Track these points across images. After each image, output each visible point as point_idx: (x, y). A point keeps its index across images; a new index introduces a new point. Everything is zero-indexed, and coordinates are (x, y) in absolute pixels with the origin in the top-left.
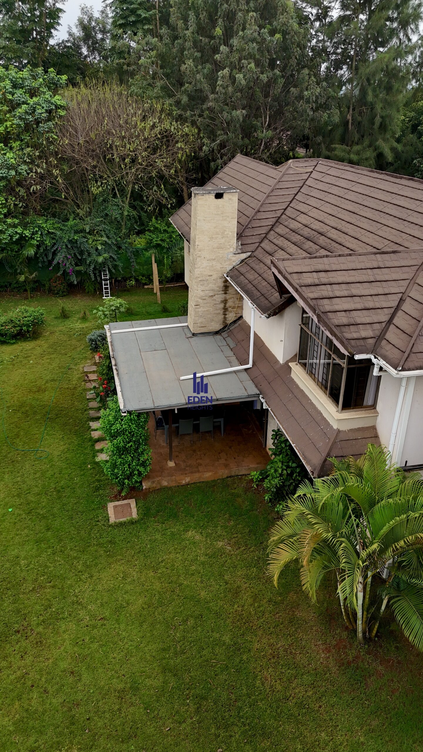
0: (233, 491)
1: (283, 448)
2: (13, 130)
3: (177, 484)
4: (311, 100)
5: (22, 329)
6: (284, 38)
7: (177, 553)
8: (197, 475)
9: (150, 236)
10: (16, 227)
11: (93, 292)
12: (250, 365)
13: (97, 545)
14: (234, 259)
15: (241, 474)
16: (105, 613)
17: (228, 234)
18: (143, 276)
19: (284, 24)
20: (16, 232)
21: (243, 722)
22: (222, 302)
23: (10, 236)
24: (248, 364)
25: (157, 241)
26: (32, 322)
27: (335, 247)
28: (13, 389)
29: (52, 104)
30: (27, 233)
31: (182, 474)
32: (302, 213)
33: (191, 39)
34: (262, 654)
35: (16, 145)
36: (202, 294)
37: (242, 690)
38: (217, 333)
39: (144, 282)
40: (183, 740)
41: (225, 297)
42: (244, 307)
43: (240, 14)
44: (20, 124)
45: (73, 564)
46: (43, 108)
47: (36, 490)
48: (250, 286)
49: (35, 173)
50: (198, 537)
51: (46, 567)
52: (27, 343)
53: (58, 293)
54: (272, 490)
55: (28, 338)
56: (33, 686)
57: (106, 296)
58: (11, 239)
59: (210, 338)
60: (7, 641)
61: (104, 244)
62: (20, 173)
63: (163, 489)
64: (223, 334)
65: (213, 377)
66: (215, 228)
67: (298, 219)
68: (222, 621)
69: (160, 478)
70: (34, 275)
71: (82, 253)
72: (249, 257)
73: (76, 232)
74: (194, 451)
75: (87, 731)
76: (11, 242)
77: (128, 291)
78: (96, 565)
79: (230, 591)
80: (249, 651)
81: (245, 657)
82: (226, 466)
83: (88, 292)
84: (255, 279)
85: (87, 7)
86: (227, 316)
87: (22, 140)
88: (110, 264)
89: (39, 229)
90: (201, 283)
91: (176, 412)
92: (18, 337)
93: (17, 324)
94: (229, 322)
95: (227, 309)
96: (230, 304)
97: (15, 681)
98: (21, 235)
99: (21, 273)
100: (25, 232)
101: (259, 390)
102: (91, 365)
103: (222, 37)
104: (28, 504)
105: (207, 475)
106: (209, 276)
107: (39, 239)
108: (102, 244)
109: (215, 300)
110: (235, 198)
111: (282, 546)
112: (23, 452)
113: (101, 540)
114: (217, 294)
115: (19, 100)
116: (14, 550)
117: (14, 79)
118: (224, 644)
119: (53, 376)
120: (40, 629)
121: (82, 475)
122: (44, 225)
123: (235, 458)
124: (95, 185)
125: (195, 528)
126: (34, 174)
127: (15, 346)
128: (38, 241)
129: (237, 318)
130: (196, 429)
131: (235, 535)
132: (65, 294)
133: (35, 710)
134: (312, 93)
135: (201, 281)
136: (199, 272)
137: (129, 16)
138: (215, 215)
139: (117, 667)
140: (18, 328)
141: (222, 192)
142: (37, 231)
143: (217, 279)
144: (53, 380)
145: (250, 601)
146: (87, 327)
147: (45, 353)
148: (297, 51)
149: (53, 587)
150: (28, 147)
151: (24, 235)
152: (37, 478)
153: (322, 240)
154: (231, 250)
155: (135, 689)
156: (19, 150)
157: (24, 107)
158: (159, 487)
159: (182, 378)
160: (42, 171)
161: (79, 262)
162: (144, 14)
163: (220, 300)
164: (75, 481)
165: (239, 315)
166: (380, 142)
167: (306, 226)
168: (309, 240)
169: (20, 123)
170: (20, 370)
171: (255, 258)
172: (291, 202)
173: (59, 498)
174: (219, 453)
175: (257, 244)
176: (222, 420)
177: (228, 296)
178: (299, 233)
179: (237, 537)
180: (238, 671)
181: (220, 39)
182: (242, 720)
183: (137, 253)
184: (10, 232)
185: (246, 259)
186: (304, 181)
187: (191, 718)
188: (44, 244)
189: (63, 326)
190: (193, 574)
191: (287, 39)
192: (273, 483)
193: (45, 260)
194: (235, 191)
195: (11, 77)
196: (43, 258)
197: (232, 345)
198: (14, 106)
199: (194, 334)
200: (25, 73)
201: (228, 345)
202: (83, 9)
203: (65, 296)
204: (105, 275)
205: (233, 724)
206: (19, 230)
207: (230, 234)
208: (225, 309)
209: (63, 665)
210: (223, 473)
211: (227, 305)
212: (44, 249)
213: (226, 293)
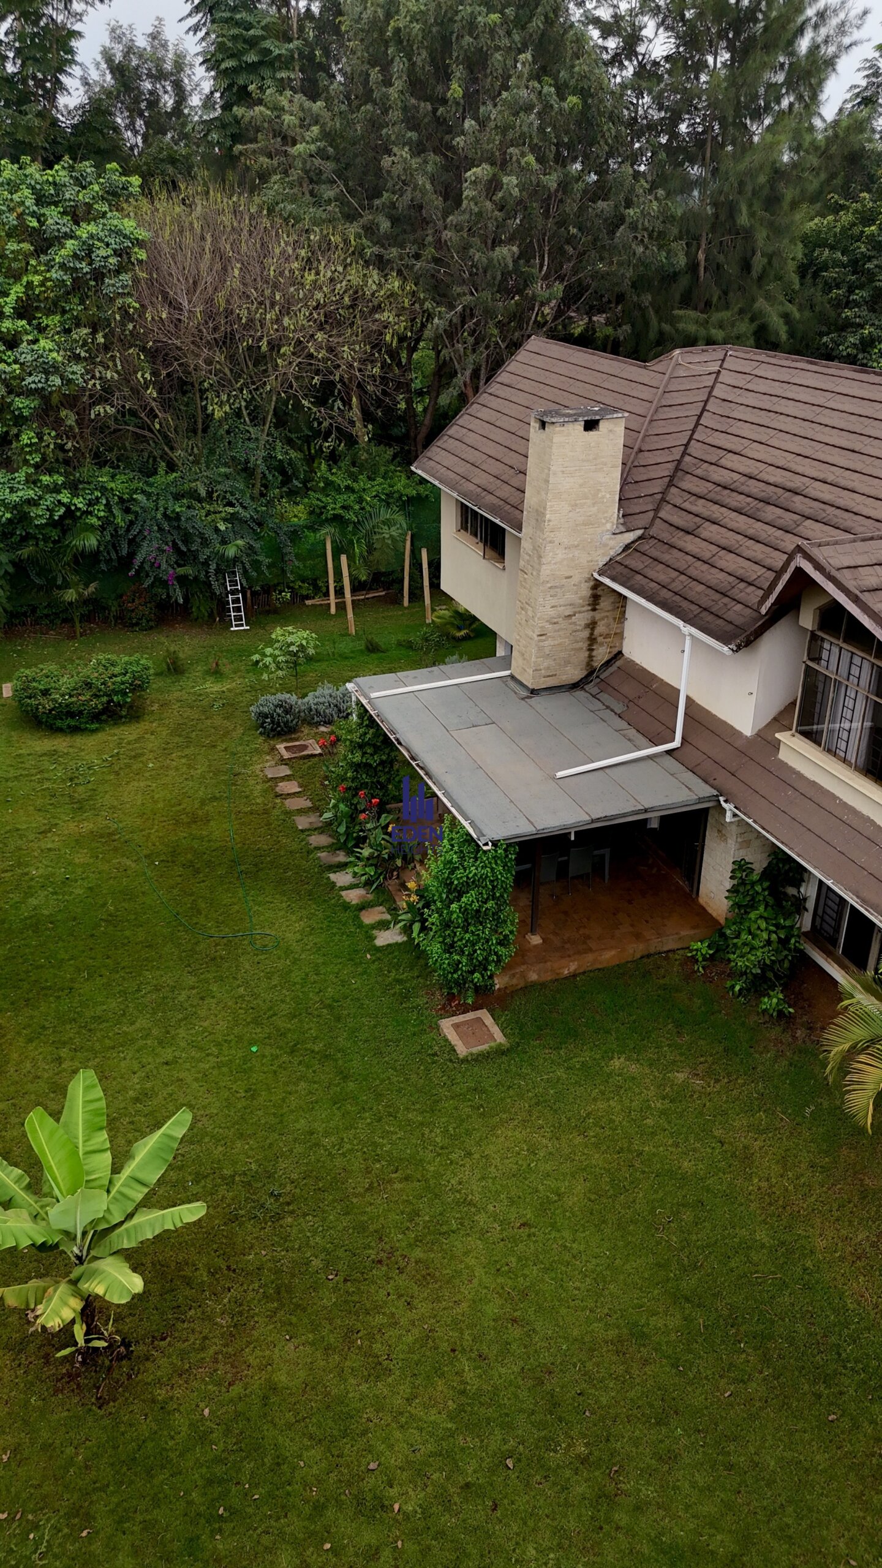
0: (662, 981)
1: (757, 893)
2: (45, 292)
3: (553, 977)
4: (640, 226)
5: (112, 701)
6: (585, 102)
7: (608, 1100)
8: (590, 957)
9: (318, 499)
10: (59, 492)
11: (206, 618)
12: (676, 743)
13: (452, 1098)
14: (612, 543)
15: (665, 949)
16: (525, 1216)
17: (603, 497)
18: (303, 582)
19: (584, 77)
20: (59, 501)
21: (852, 1369)
22: (587, 626)
23: (48, 510)
24: (673, 740)
25: (334, 509)
26: (131, 685)
27: (835, 516)
28: (139, 821)
29: (125, 236)
30: (80, 503)
31: (562, 957)
32: (730, 451)
33: (400, 104)
34: (837, 1255)
35: (53, 321)
36: (552, 613)
37: (827, 1316)
38: (575, 686)
39: (305, 593)
40: (761, 1408)
41: (593, 617)
42: (626, 634)
43: (498, 56)
44: (63, 281)
45: (423, 1135)
46: (108, 245)
47: (285, 1009)
48: (665, 594)
49: (100, 378)
50: (634, 1069)
51: (375, 1145)
52: (122, 728)
53: (137, 624)
54: (754, 971)
55: (121, 717)
56: (453, 1351)
57: (236, 626)
58: (51, 516)
59: (565, 698)
60: (365, 1280)
61: (232, 519)
62: (70, 381)
63: (528, 988)
64: (587, 687)
65: (615, 769)
66: (581, 486)
67: (723, 462)
68: (742, 1208)
69: (524, 967)
70: (92, 588)
71: (187, 538)
72: (640, 538)
73: (177, 497)
74: (566, 913)
75: (587, 1414)
76: (52, 523)
77: (276, 611)
78: (468, 1133)
79: (734, 1155)
80: (811, 1252)
81: (809, 1264)
82: (638, 937)
83: (196, 620)
84: (674, 580)
85: (121, 27)
86: (594, 653)
87: (64, 312)
88: (245, 559)
89: (103, 494)
90: (552, 592)
91: (573, 838)
92: (104, 717)
93: (100, 690)
94: (597, 664)
95: (595, 639)
96: (600, 629)
97: (418, 1346)
98: (67, 507)
99: (66, 585)
100: (75, 501)
101: (712, 786)
102: (276, 764)
103: (462, 101)
104: (283, 1035)
105: (608, 957)
106: (567, 578)
107: (102, 514)
108: (225, 520)
109: (575, 623)
110: (620, 430)
111: (862, 1058)
112: (225, 940)
113: (457, 1089)
114: (580, 612)
115: (58, 230)
116: (297, 1121)
117: (38, 187)
118: (763, 1246)
119: (209, 791)
120: (418, 1253)
121: (362, 974)
122: (113, 485)
123: (647, 922)
124: (216, 400)
125: (621, 1053)
126: (98, 382)
127: (100, 736)
128: (99, 518)
129: (612, 655)
130: (562, 872)
131: (702, 1059)
132: (152, 624)
133: (477, 1389)
134: (642, 212)
135: (551, 588)
136: (548, 572)
137: (242, 53)
138: (583, 461)
139: (590, 1304)
140: (105, 699)
141: (597, 417)
142: (97, 498)
143: (580, 582)
144: (214, 798)
145: (776, 1169)
146: (230, 690)
147: (170, 746)
148: (609, 130)
149: (407, 1179)
150: (78, 326)
151: (73, 508)
152: (276, 986)
153: (798, 502)
154: (609, 526)
155: (640, 1335)
156: (58, 333)
157: (70, 244)
158: (522, 985)
159: (560, 774)
160: (116, 376)
161: (183, 557)
162: (278, 49)
163: (583, 623)
164: (354, 986)
165: (615, 650)
166: (761, 303)
167: (751, 478)
168: (769, 503)
169: (65, 278)
170: (136, 784)
171: (653, 542)
172: (693, 431)
173: (338, 1019)
174: (614, 914)
175: (651, 514)
176: (606, 852)
177: (598, 615)
178: (739, 490)
179: (706, 1061)
180: (807, 1287)
181: (458, 104)
182: (849, 1365)
183: (295, 535)
184: (48, 503)
185: (633, 542)
186: (708, 390)
187: (761, 1372)
188: (111, 523)
189: (178, 692)
190: (653, 1134)
191: (590, 107)
192: (753, 958)
193: (114, 556)
194: (620, 415)
195: (33, 183)
196: (108, 553)
197: (619, 708)
198: (44, 243)
199: (533, 692)
200: (60, 172)
201: (608, 707)
202: (113, 30)
203: (151, 628)
204: (233, 583)
205: (836, 1373)
206: (65, 497)
207: (608, 496)
208: (592, 640)
209: (492, 1309)
210: (636, 950)
211: (596, 632)
212: (112, 535)
213: (594, 610)
